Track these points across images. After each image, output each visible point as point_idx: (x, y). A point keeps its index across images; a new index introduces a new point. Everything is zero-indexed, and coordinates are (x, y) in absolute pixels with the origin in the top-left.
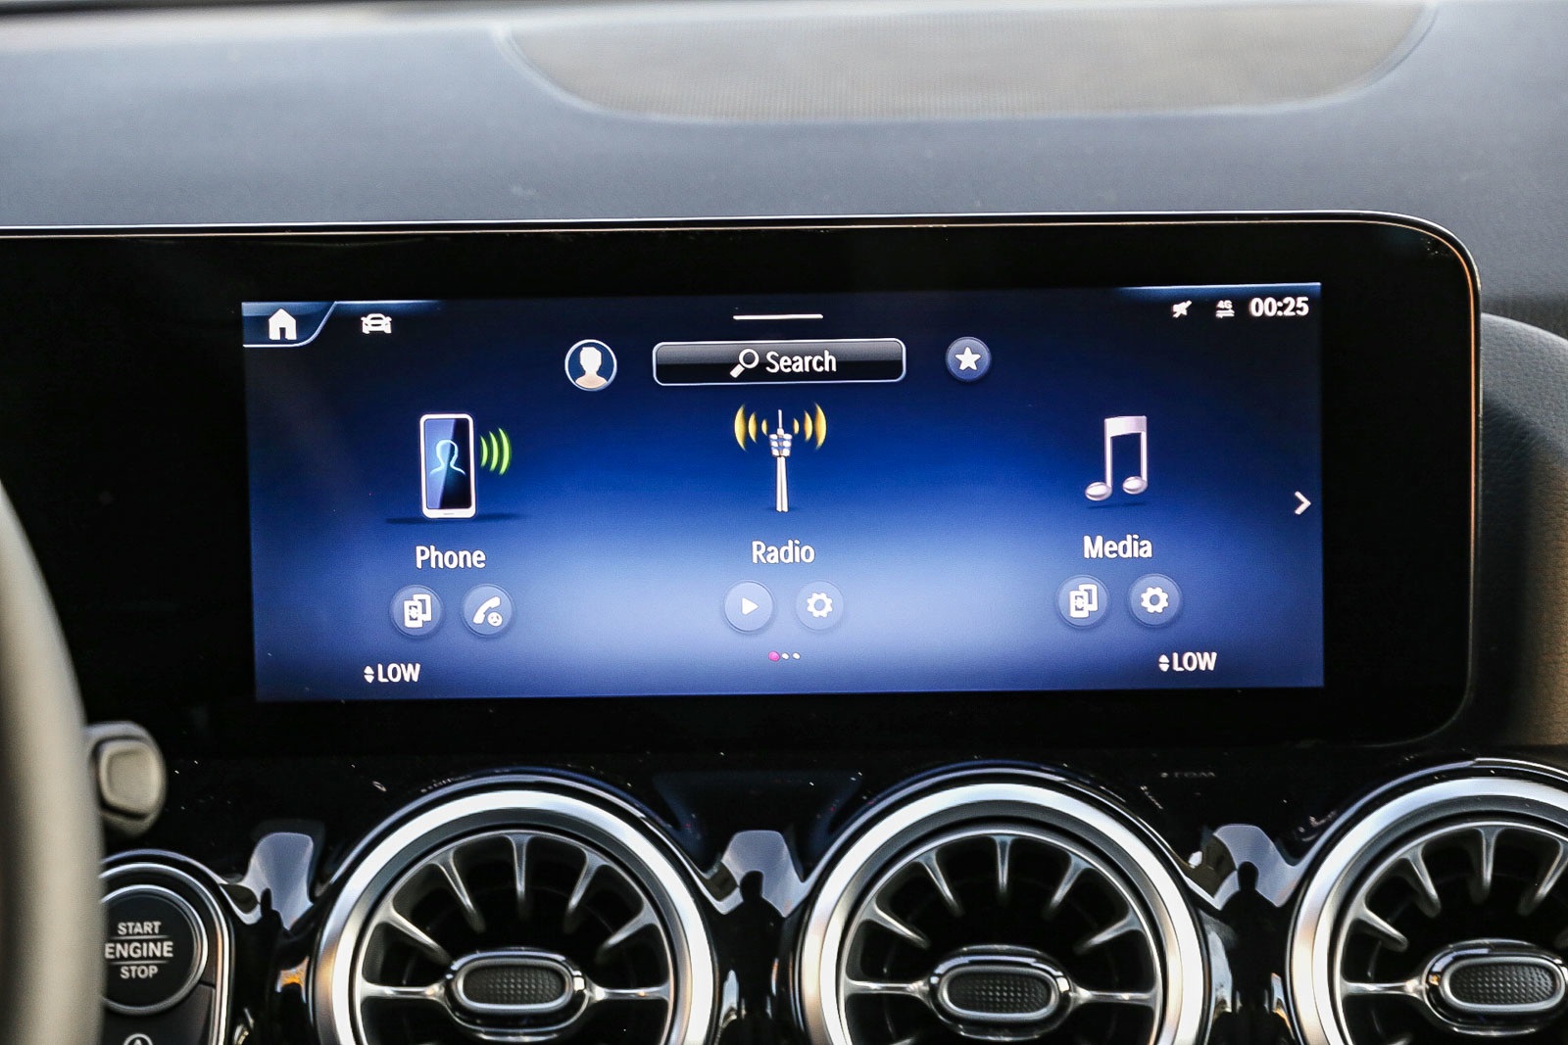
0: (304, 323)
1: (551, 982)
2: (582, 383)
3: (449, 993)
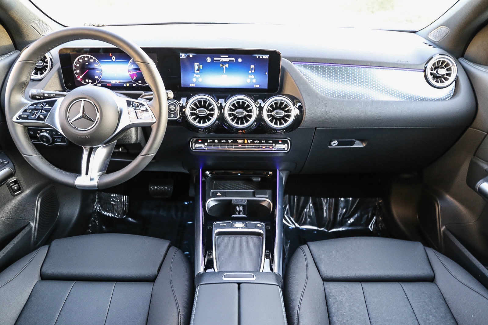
0: (185, 56)
1: (205, 111)
2: (208, 61)
3: (197, 112)
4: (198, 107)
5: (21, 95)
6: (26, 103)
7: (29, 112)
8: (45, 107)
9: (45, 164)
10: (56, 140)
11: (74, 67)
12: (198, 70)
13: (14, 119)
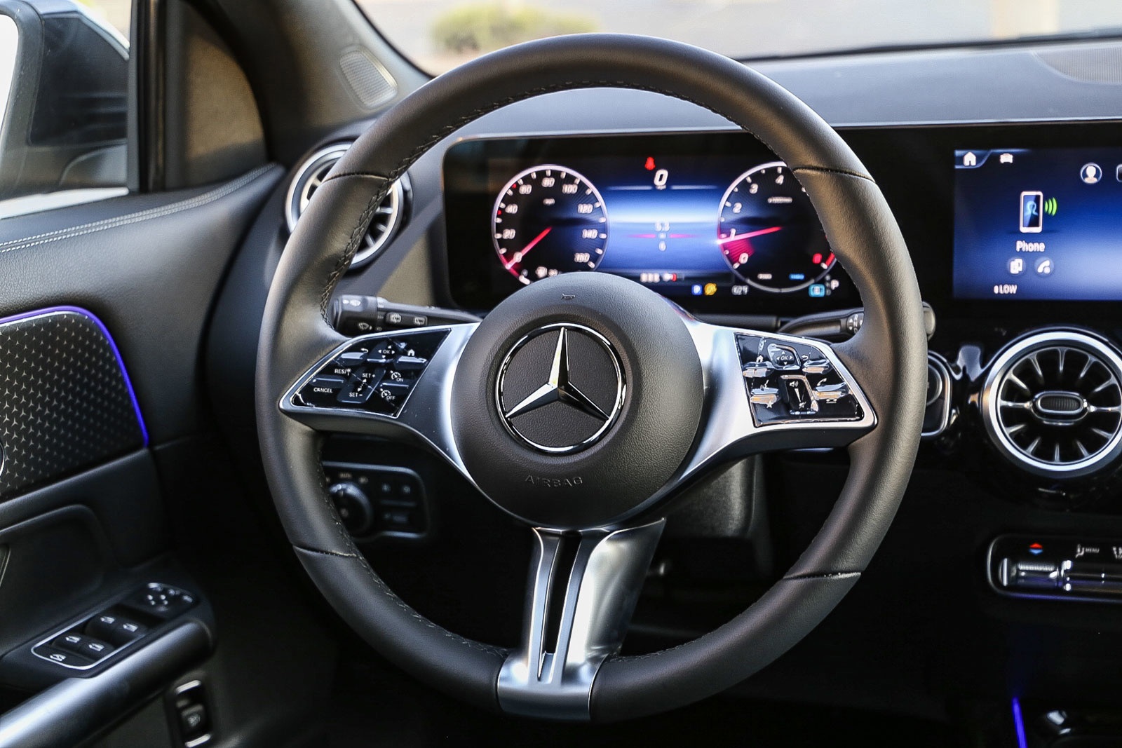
0: (979, 159)
1: (1076, 404)
2: (1087, 181)
3: (1035, 406)
4: (1035, 387)
5: (319, 308)
6: (334, 341)
7: (341, 375)
8: (402, 359)
9: (380, 593)
10: (387, 516)
11: (498, 216)
12: (1034, 222)
13: (285, 403)
